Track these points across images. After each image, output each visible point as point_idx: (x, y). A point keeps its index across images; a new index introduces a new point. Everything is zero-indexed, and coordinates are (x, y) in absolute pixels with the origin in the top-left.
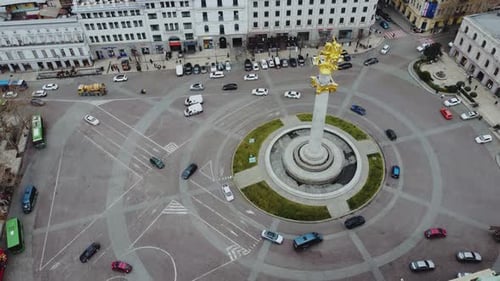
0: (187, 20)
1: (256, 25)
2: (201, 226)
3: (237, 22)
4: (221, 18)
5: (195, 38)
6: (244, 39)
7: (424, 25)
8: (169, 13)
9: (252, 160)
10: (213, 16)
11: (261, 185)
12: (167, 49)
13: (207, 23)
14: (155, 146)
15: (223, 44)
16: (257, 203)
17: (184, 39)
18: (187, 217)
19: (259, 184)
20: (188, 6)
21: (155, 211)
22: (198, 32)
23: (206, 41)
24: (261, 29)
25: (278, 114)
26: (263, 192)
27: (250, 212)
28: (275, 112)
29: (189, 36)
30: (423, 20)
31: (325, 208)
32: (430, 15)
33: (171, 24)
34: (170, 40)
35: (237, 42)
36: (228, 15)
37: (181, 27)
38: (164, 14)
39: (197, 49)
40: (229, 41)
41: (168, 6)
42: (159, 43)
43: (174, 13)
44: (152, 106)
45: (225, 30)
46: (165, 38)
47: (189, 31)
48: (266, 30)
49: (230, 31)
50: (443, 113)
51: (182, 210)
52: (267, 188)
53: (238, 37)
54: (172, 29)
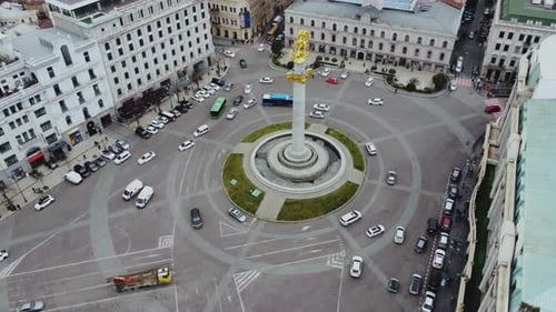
0: (43, 119)
1: (120, 92)
2: (286, 269)
3: (100, 97)
4: (82, 100)
5: (59, 138)
6: (112, 113)
7: (246, 34)
8: (18, 120)
9: (256, 193)
10: (72, 101)
11: (288, 204)
12: (27, 168)
13: (68, 113)
14: (147, 253)
15: (92, 130)
16: (302, 218)
17: (47, 144)
18: (264, 275)
19: (286, 203)
20: (39, 100)
21: (229, 298)
22: (61, 128)
23: (72, 136)
24: (127, 94)
25: (224, 151)
26: (296, 207)
27: (306, 228)
28: (220, 151)
29: (51, 138)
30: (243, 32)
31: (349, 182)
32: (247, 25)
33: (25, 134)
34: (28, 155)
35: (106, 120)
36: (88, 93)
37: (38, 131)
38: (12, 124)
39: (65, 150)
40: (98, 122)
41: (14, 111)
42: (14, 167)
43: (25, 117)
44: (88, 227)
45: (90, 113)
46: (21, 156)
47: (49, 133)
48: (132, 93)
49: (94, 111)
50: (331, 81)
51: (254, 275)
52: (297, 202)
53: (106, 114)
54: (27, 140)
